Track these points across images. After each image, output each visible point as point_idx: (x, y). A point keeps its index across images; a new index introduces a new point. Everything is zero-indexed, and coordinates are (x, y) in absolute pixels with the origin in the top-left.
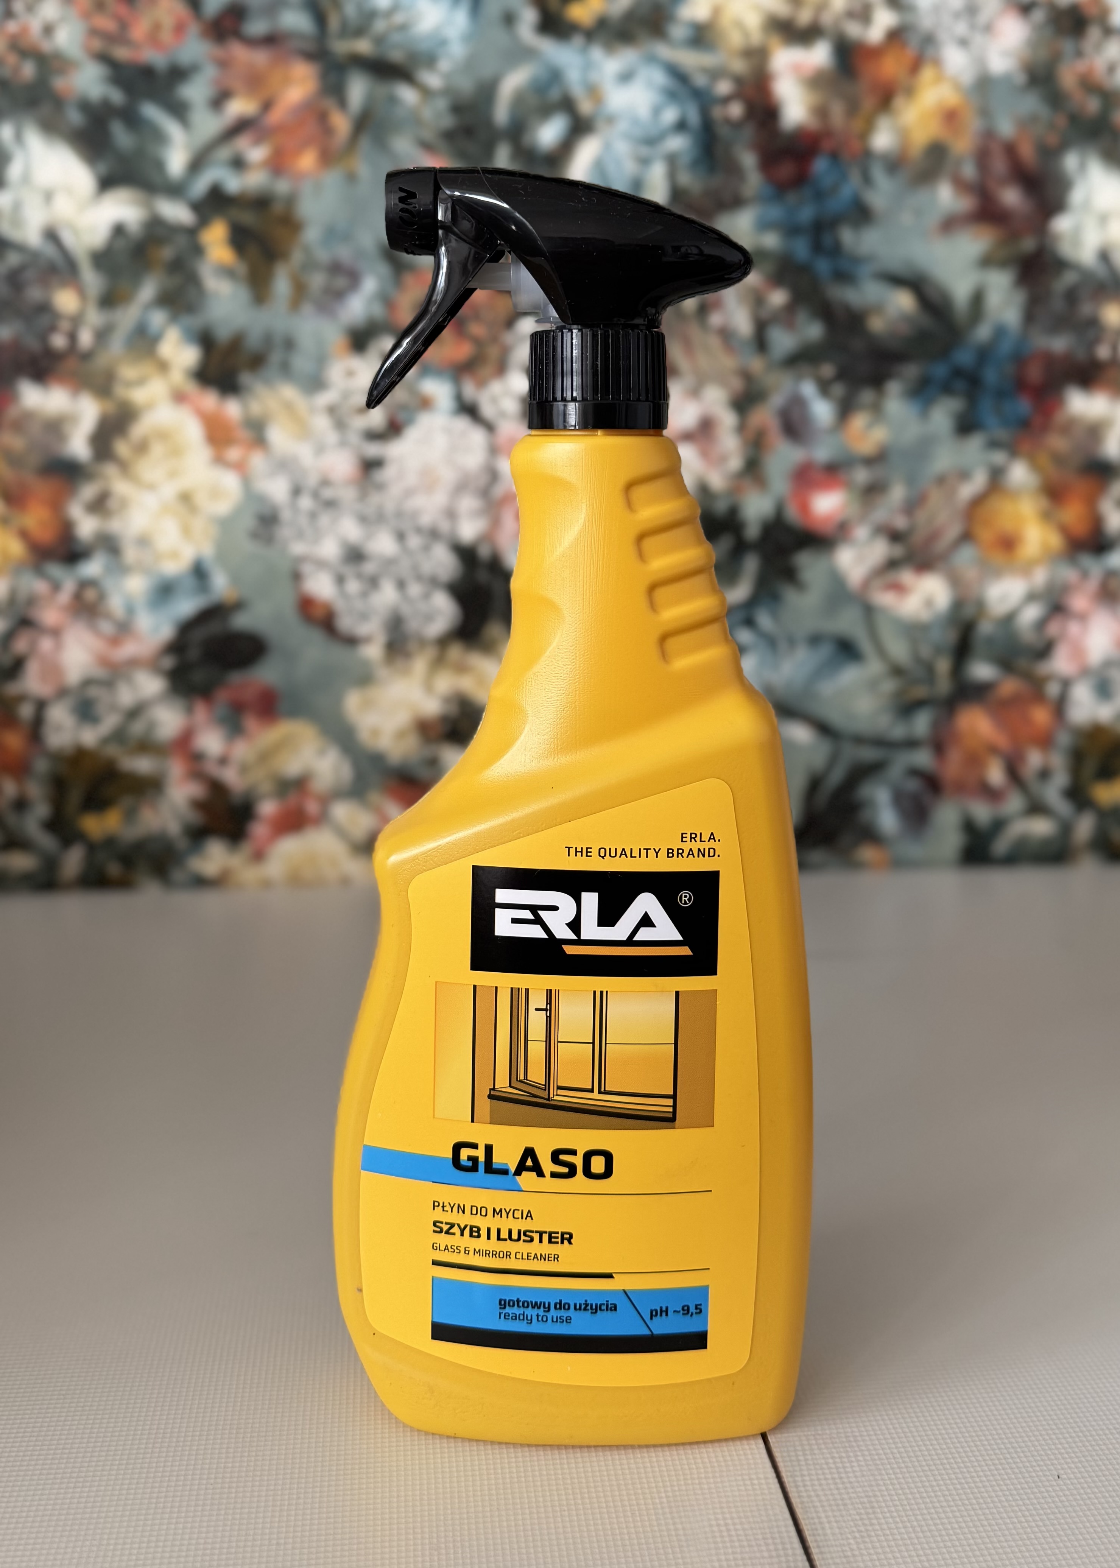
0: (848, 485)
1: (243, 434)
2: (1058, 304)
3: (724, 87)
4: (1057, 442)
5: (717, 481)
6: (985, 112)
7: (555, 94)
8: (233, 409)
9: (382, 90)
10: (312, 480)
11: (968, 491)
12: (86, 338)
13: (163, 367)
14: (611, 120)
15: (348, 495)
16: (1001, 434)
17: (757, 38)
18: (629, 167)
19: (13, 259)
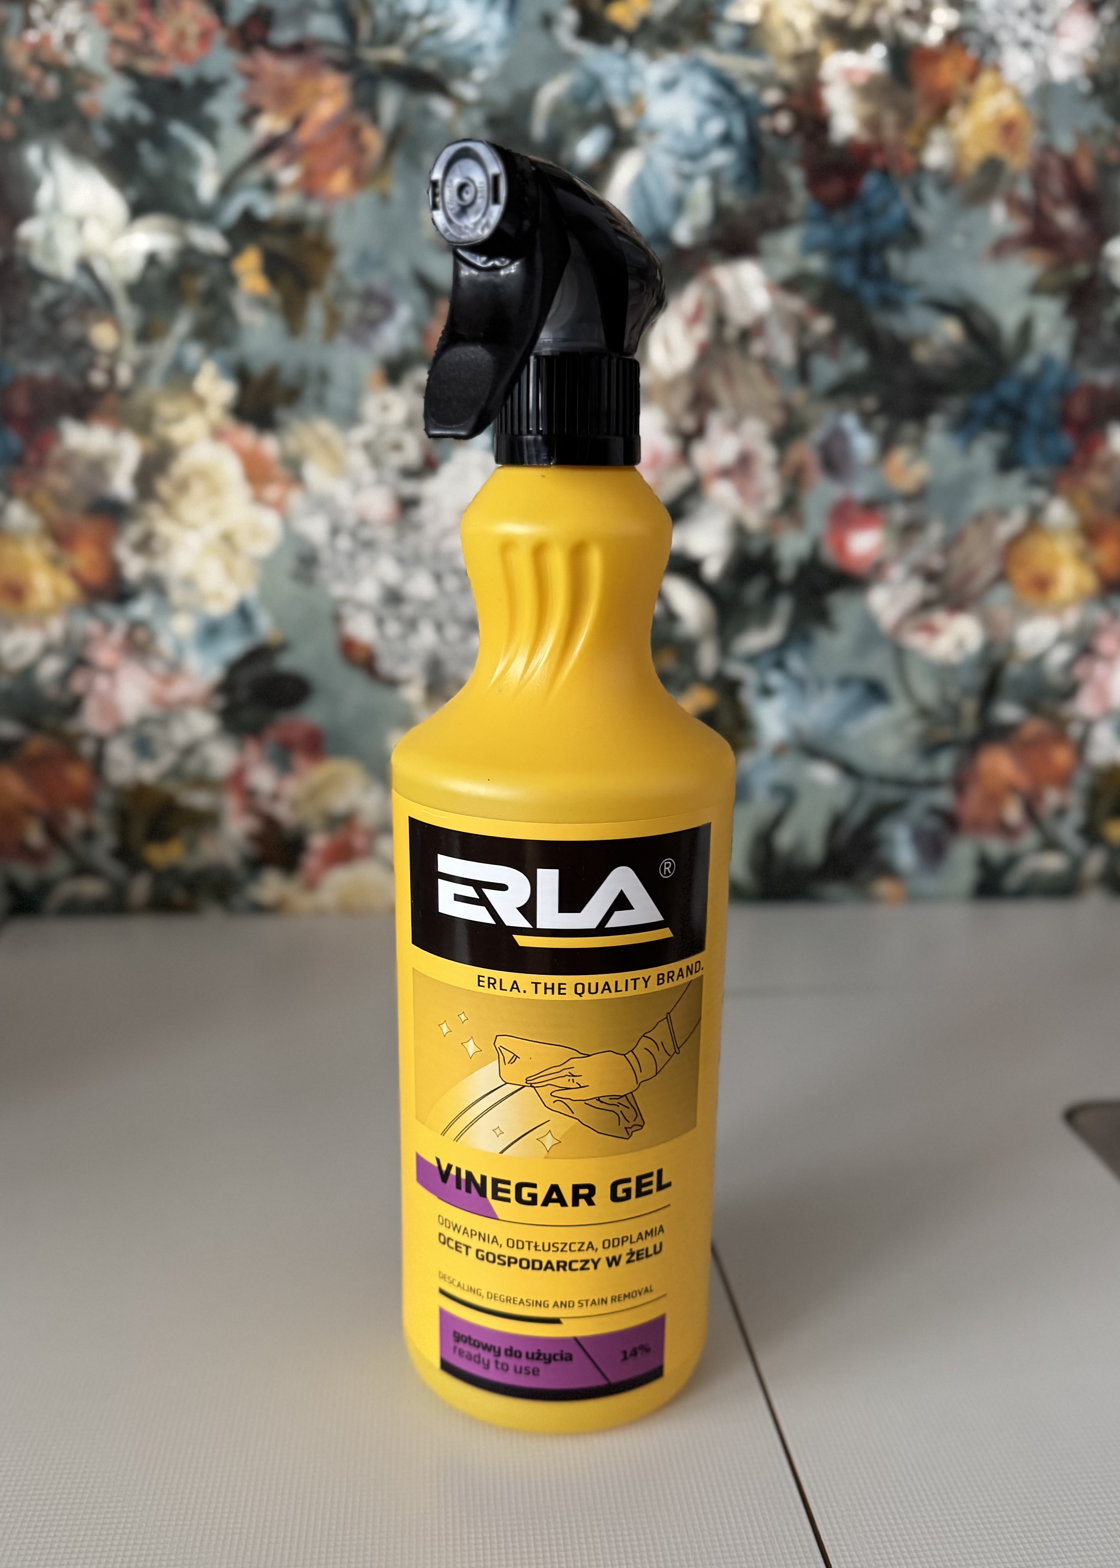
0: (886, 523)
1: (280, 472)
3: (772, 97)
4: (1097, 481)
5: (754, 520)
6: (1043, 126)
7: (594, 105)
8: (269, 446)
9: (416, 102)
10: (350, 520)
11: (1005, 530)
12: (124, 374)
13: (200, 403)
14: (652, 133)
15: (386, 535)
16: (1043, 471)
17: (808, 41)
18: (672, 184)
19: (49, 293)
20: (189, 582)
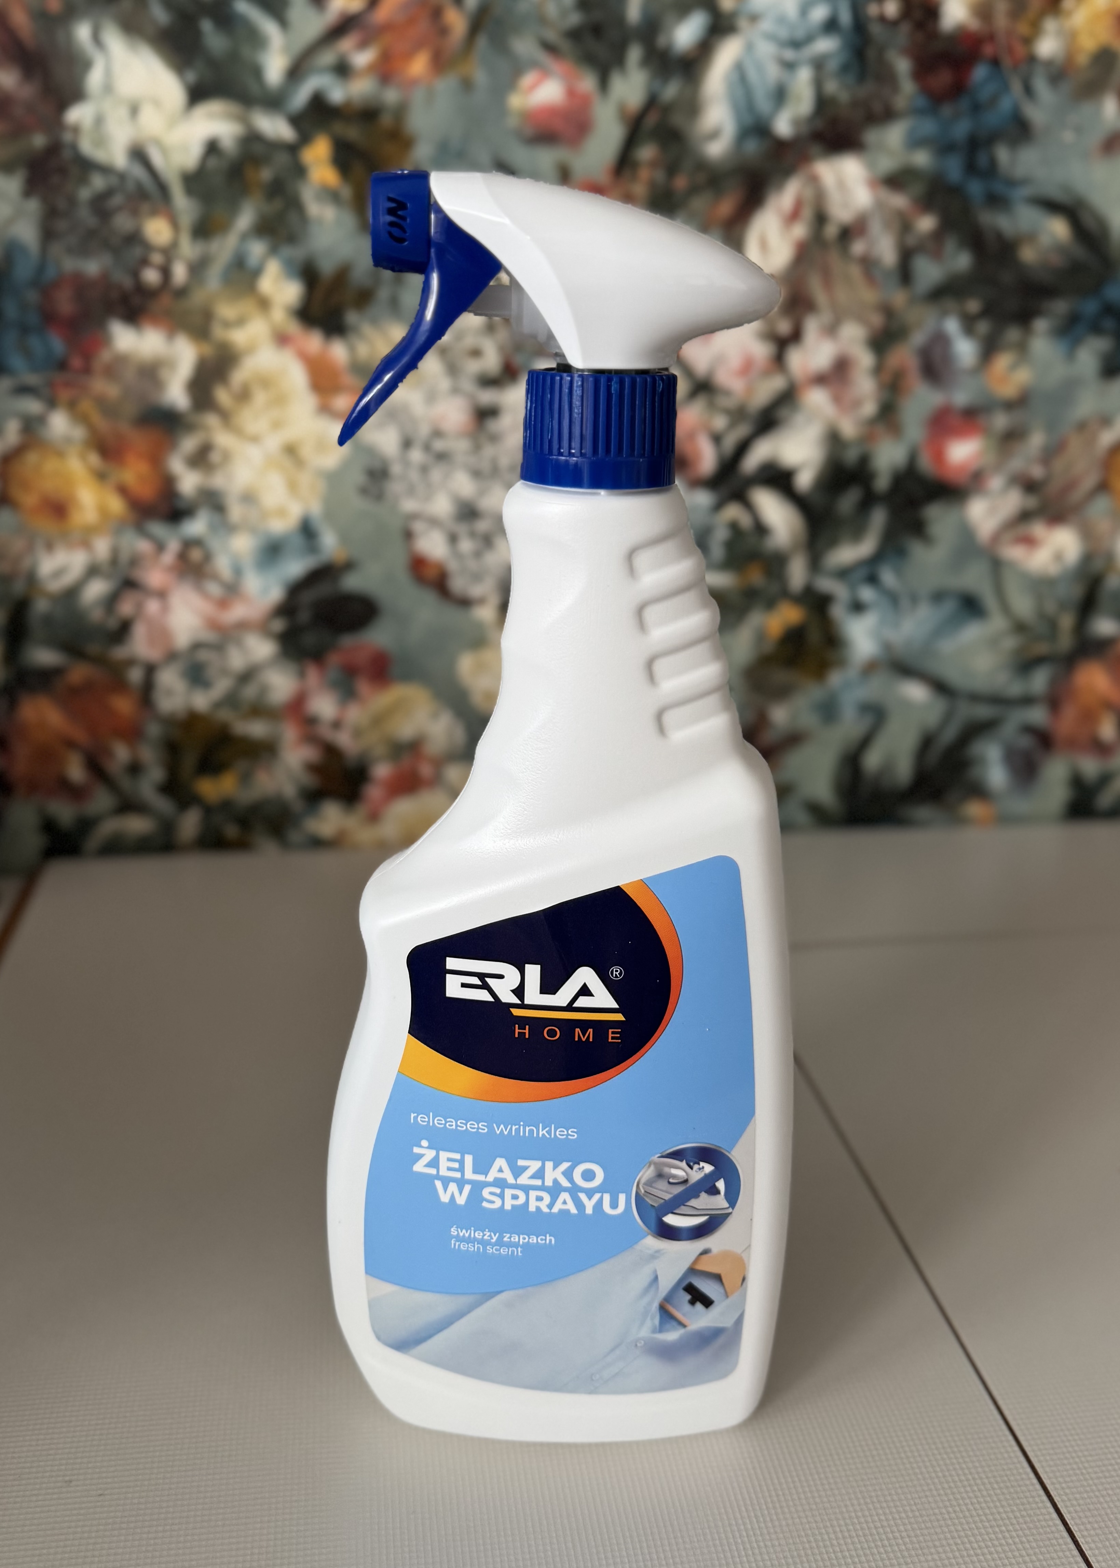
0: (986, 431)
1: (349, 379)
5: (849, 428)
8: (338, 351)
10: (424, 430)
11: (1107, 438)
12: (180, 273)
13: (264, 304)
14: (754, 18)
15: (460, 446)
19: (98, 182)
20: (249, 498)
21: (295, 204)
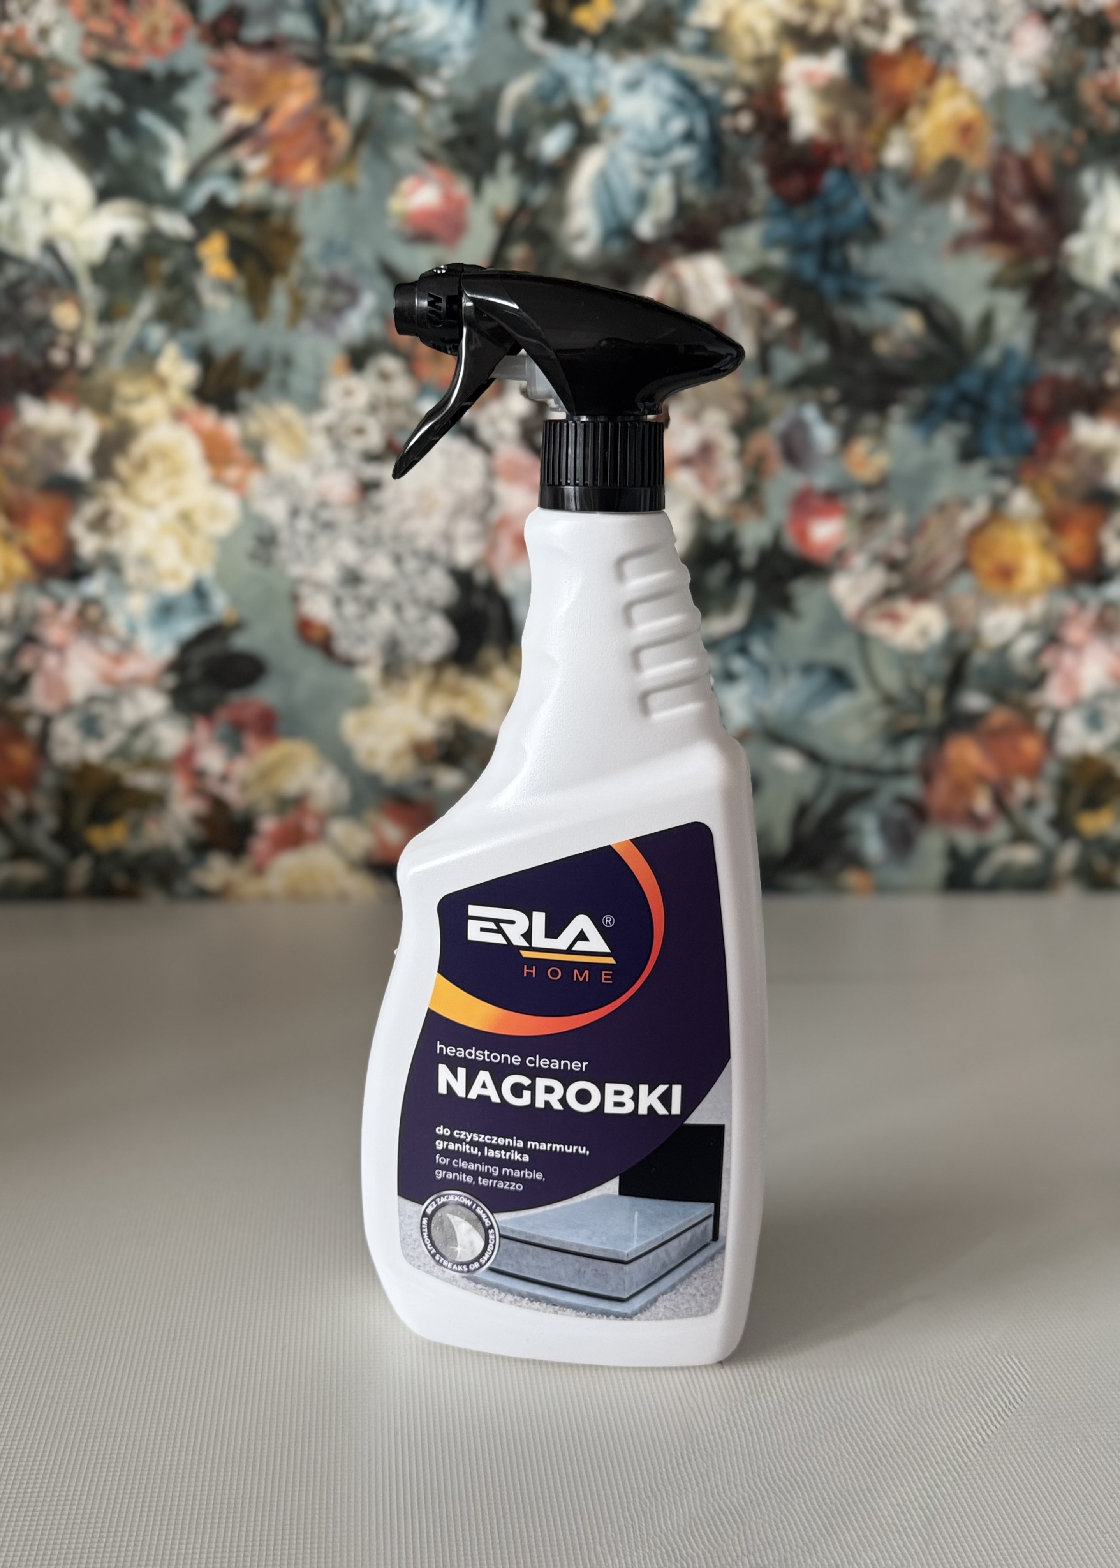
0: (847, 513)
1: (240, 453)
2: (1068, 328)
3: (733, 97)
4: (1061, 471)
5: (715, 507)
6: (1001, 127)
7: (559, 102)
8: (231, 428)
9: (383, 97)
10: (310, 502)
11: (967, 519)
12: (85, 354)
13: (162, 384)
14: (616, 130)
15: (345, 517)
16: (1005, 461)
17: (768, 45)
18: (635, 180)
19: (12, 272)
20: (145, 560)
21: (191, 295)
